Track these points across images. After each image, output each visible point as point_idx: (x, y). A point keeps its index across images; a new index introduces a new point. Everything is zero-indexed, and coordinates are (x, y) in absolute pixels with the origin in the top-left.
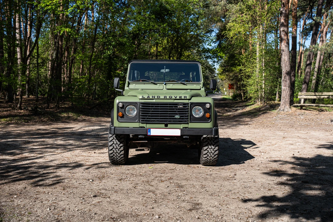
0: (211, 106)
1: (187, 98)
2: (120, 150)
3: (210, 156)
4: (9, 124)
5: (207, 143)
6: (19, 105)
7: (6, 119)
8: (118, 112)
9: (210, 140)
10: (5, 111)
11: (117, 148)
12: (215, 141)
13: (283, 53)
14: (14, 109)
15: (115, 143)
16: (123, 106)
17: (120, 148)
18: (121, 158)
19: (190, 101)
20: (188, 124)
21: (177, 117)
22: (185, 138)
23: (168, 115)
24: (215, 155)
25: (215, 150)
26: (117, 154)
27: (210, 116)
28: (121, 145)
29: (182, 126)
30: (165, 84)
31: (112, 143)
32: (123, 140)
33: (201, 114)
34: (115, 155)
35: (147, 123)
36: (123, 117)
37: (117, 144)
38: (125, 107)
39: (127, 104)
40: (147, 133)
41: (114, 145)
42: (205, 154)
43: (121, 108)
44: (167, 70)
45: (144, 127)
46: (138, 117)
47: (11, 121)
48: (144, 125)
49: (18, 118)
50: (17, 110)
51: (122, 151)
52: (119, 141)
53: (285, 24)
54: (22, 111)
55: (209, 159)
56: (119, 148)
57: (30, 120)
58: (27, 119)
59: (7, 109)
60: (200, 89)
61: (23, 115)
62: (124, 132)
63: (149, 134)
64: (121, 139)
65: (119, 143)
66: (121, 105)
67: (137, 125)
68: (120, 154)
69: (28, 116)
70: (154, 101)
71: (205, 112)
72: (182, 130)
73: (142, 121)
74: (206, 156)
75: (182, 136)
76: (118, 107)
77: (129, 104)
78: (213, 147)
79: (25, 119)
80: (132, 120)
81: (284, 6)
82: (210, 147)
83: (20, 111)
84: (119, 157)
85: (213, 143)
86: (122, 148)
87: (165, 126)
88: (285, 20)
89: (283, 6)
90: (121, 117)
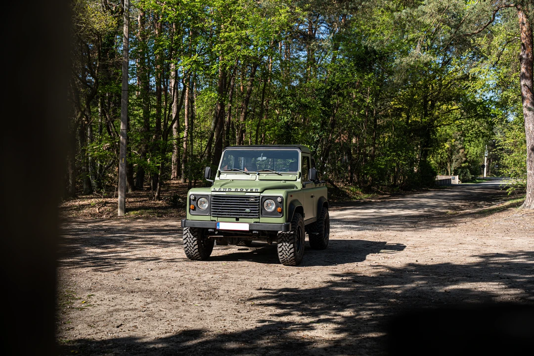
0: (282, 200)
1: (259, 191)
2: (194, 244)
3: (285, 254)
4: (139, 218)
5: (281, 239)
6: (156, 194)
7: (136, 212)
8: (190, 204)
9: (285, 237)
10: (139, 202)
11: (191, 242)
12: (290, 238)
13: (526, 119)
14: (151, 199)
15: (189, 236)
16: (195, 198)
17: (194, 242)
18: (196, 253)
19: (262, 194)
20: (259, 218)
21: (248, 210)
22: (255, 233)
23: (238, 209)
24: (291, 253)
25: (290, 247)
26: (191, 248)
27: (282, 210)
28: (195, 239)
29: (252, 221)
30: (259, 174)
31: (186, 236)
32: (196, 234)
33: (274, 207)
34: (189, 249)
35: (218, 217)
36: (194, 209)
37: (191, 237)
38: (197, 200)
39: (199, 197)
40: (216, 226)
41: (187, 238)
42: (280, 252)
43: (193, 200)
44: (264, 158)
45: (215, 221)
46: (208, 210)
47: (142, 214)
48: (215, 219)
49: (152, 211)
50: (154, 200)
51: (196, 245)
52: (192, 235)
53: (527, 75)
54: (160, 202)
55: (285, 257)
56: (192, 242)
57: (165, 214)
58: (162, 213)
59: (142, 199)
60: (296, 180)
61: (159, 208)
62: (194, 225)
63: (218, 227)
64: (195, 232)
65: (192, 237)
66: (192, 197)
67: (208, 218)
68: (194, 248)
69: (165, 208)
70: (225, 193)
71: (277, 207)
72: (250, 225)
73: (213, 214)
74: (281, 253)
75: (251, 231)
76: (190, 199)
77: (201, 196)
78: (288, 245)
79: (159, 213)
80: (203, 213)
81: (525, 48)
82: (284, 244)
83: (158, 202)
84: (193, 252)
85: (288, 240)
86: (196, 243)
87: (236, 220)
88: (526, 69)
89: (522, 48)
90: (193, 210)
